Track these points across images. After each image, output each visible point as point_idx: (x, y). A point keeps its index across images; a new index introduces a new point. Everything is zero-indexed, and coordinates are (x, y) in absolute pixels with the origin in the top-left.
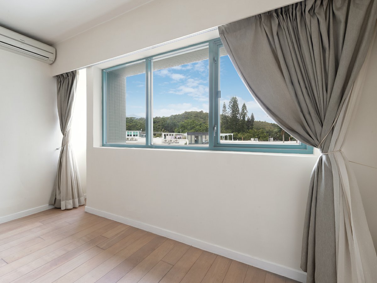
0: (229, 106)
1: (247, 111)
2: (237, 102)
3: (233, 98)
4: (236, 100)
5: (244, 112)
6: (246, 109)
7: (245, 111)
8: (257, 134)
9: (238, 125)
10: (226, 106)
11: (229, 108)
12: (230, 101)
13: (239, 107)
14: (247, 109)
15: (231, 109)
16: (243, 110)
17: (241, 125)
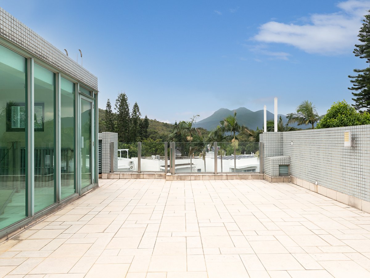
0: (116, 105)
1: (139, 113)
2: (127, 101)
3: (121, 94)
4: (126, 98)
5: (136, 114)
6: (138, 111)
7: (138, 113)
8: (154, 145)
9: (127, 131)
10: (111, 105)
11: (115, 109)
12: (117, 98)
13: (129, 107)
14: (140, 111)
15: (118, 110)
16: (134, 111)
17: (133, 133)
